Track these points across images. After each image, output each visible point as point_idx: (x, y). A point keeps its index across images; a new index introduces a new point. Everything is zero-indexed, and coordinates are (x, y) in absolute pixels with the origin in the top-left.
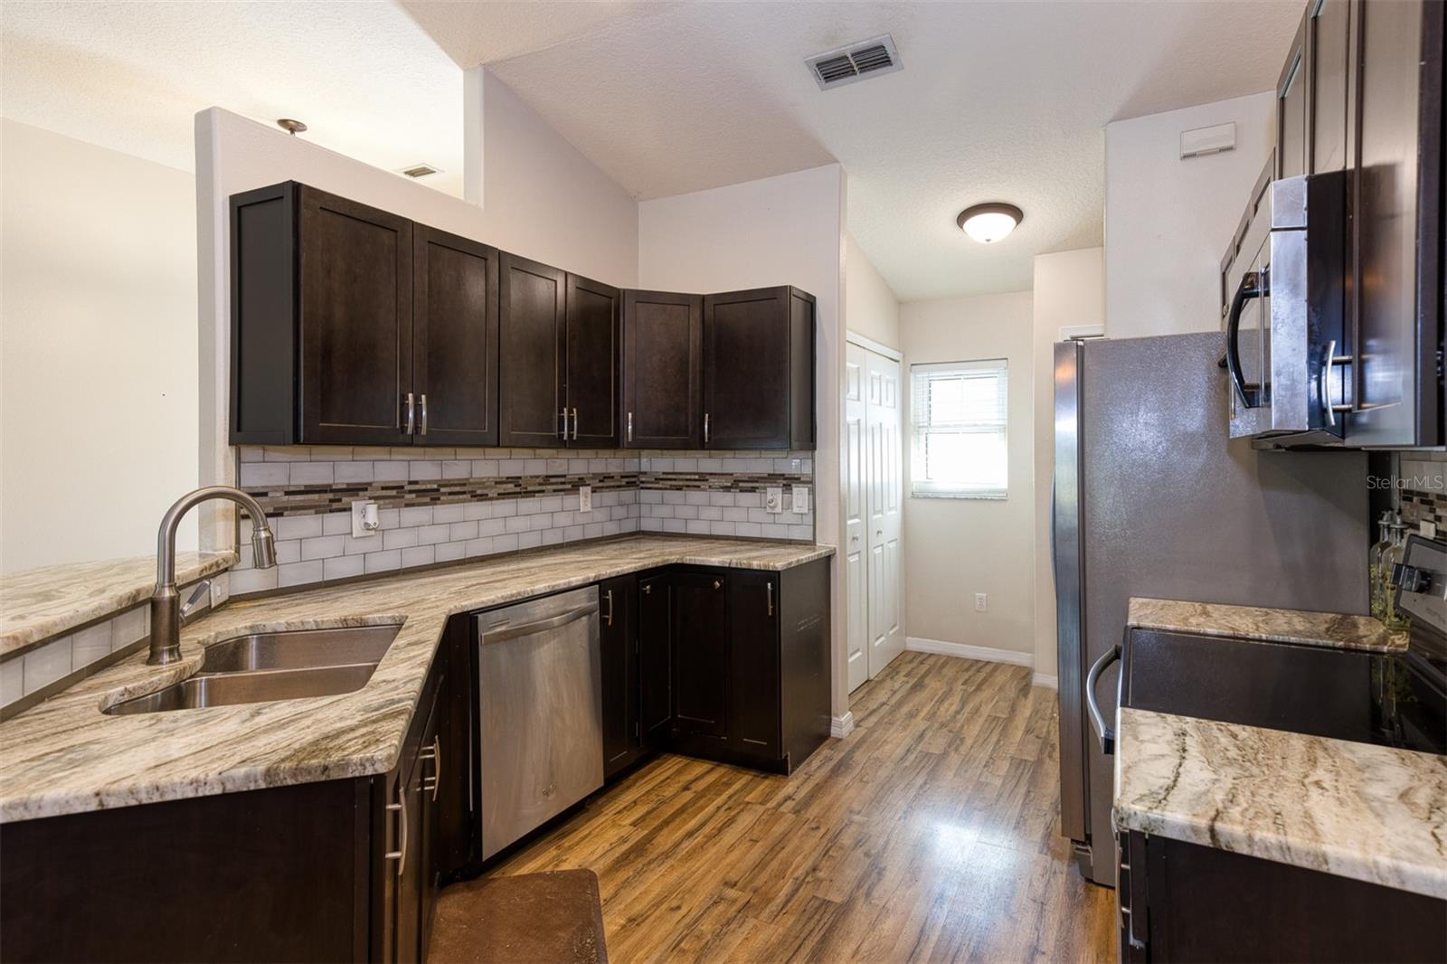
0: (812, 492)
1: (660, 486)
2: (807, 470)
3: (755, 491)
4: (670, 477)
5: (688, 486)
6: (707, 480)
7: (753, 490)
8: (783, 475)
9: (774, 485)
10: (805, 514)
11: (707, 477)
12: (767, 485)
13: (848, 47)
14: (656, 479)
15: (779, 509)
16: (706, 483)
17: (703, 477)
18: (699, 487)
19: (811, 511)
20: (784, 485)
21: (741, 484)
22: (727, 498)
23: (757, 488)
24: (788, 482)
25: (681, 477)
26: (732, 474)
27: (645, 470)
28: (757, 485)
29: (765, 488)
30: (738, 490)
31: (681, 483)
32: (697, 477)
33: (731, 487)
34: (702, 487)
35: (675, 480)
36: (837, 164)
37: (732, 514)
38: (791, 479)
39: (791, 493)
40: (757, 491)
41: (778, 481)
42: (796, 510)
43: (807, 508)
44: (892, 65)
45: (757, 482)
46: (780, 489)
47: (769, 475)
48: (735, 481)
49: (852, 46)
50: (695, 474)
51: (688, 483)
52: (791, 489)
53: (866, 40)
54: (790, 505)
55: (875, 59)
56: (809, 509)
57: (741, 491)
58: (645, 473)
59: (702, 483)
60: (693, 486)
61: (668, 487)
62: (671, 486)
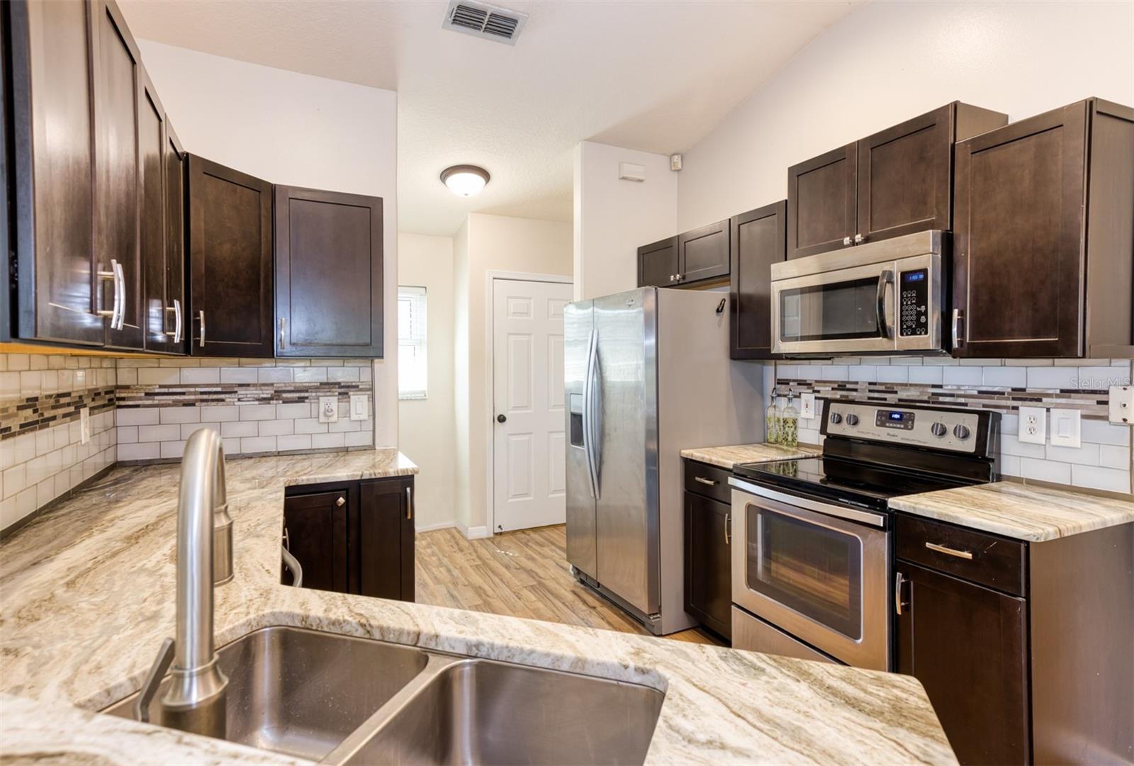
0: (372, 399)
1: (156, 402)
2: (366, 377)
3: (304, 402)
4: (171, 390)
5: (202, 401)
6: (236, 392)
7: (301, 400)
8: (339, 383)
9: (328, 394)
10: (365, 421)
11: (235, 389)
12: (319, 394)
13: (493, 7)
14: (147, 394)
15: (334, 418)
16: (233, 395)
17: (229, 390)
18: (223, 400)
19: (372, 417)
20: (340, 394)
21: (284, 395)
22: (267, 410)
23: (307, 398)
24: (344, 390)
25: (192, 390)
26: (272, 384)
27: (127, 383)
28: (306, 395)
29: (318, 398)
30: (281, 402)
31: (192, 397)
32: (219, 389)
33: (272, 399)
34: (228, 400)
35: (183, 394)
36: (394, 92)
37: (269, 428)
38: (348, 387)
39: (349, 402)
40: (306, 401)
41: (334, 390)
42: (354, 417)
43: (367, 415)
44: (510, 38)
45: (307, 391)
46: (337, 398)
47: (321, 384)
48: (276, 392)
49: (497, 8)
50: (217, 385)
51: (205, 397)
52: (349, 397)
53: (510, 9)
54: (347, 414)
55: (502, 26)
56: (369, 416)
57: (284, 402)
58: (127, 387)
59: (227, 396)
60: (213, 400)
61: (171, 402)
62: (174, 401)
